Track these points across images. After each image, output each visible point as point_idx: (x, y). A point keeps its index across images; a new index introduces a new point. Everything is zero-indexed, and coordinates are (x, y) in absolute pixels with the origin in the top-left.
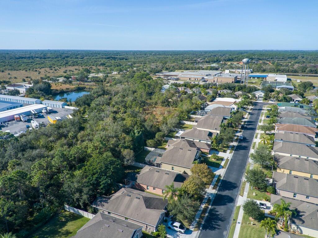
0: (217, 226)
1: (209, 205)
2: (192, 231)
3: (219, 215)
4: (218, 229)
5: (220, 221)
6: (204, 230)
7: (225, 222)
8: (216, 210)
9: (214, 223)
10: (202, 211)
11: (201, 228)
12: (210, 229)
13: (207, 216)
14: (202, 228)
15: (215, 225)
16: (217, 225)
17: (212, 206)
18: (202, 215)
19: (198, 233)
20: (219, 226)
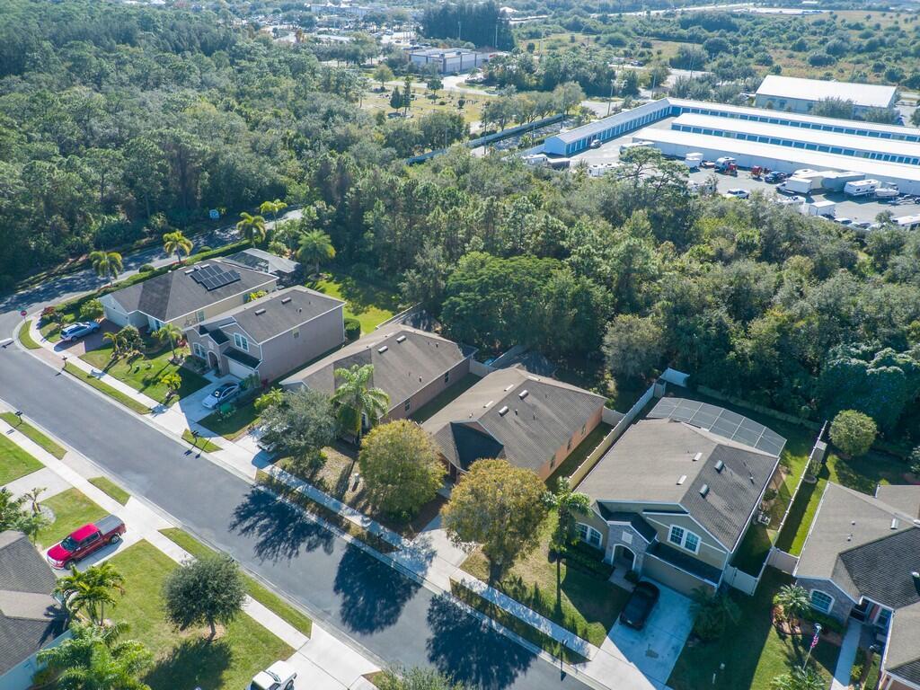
0: (247, 524)
1: (358, 537)
2: (260, 467)
3: (294, 547)
4: (234, 526)
5: (262, 539)
6: (249, 493)
7: (253, 553)
8: (321, 548)
9: (262, 522)
10: (334, 509)
11: (262, 488)
12: (245, 506)
13: (300, 515)
14: (259, 492)
15: (256, 522)
16: (252, 527)
17: (349, 545)
18: (312, 506)
19: (250, 478)
20: (247, 529)
